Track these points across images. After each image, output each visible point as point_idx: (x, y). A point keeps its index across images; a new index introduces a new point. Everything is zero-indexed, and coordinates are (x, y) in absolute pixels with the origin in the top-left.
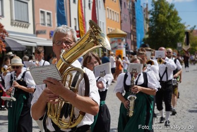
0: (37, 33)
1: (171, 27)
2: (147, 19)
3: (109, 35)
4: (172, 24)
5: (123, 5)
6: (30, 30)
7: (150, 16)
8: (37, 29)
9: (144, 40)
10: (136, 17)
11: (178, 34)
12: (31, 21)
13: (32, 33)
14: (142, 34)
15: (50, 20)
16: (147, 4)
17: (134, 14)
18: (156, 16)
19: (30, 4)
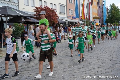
1: (117, 15)
2: (108, 12)
4: (117, 14)
5: (99, 7)
7: (109, 11)
8: (68, 16)
9: (106, 20)
10: (104, 11)
12: (66, 13)
13: (66, 17)
15: (72, 13)
16: (108, 7)
17: (103, 10)
18: (111, 11)
19: (66, 7)
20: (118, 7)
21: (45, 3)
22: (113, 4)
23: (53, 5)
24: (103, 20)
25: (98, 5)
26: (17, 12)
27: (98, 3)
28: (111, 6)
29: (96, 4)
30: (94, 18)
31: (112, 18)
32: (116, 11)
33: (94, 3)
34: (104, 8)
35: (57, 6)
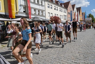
12: (67, 19)
20: (92, 15)
22: (90, 14)
23: (61, 16)
26: (40, 19)
27: (82, 14)
28: (89, 15)
30: (80, 21)
33: (80, 14)
34: (85, 16)
35: (63, 16)
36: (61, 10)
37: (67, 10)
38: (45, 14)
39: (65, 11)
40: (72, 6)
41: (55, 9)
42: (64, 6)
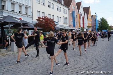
0: (70, 26)
1: (105, 25)
2: (99, 23)
3: (87, 27)
4: (106, 24)
6: (68, 25)
9: (98, 28)
11: (107, 27)
12: (68, 23)
14: (97, 27)
17: (95, 22)
18: (101, 22)
19: (68, 19)
20: (106, 20)
21: (53, 16)
22: (103, 18)
23: (59, 18)
24: (95, 28)
25: (92, 18)
28: (101, 19)
29: (91, 18)
31: (102, 27)
32: (104, 22)
33: (89, 17)
34: (96, 20)
35: (62, 18)
36: (59, 9)
37: (69, 9)
38: (32, 13)
39: (65, 11)
40: (77, 3)
41: (49, 6)
42: (64, 3)
